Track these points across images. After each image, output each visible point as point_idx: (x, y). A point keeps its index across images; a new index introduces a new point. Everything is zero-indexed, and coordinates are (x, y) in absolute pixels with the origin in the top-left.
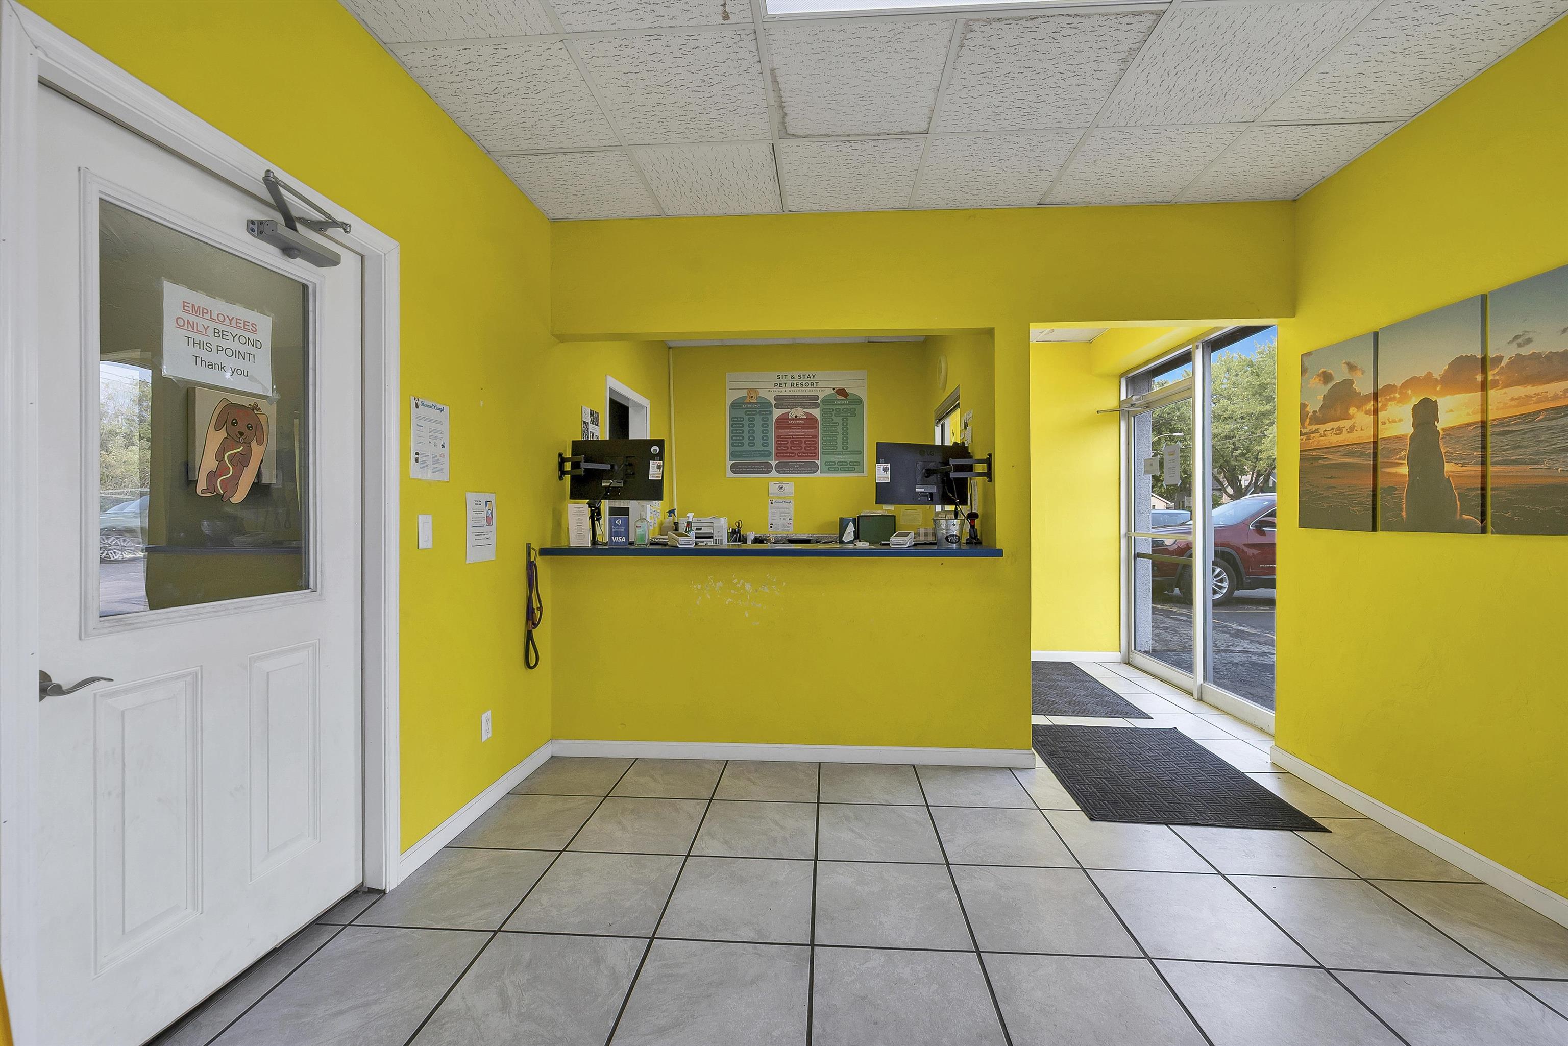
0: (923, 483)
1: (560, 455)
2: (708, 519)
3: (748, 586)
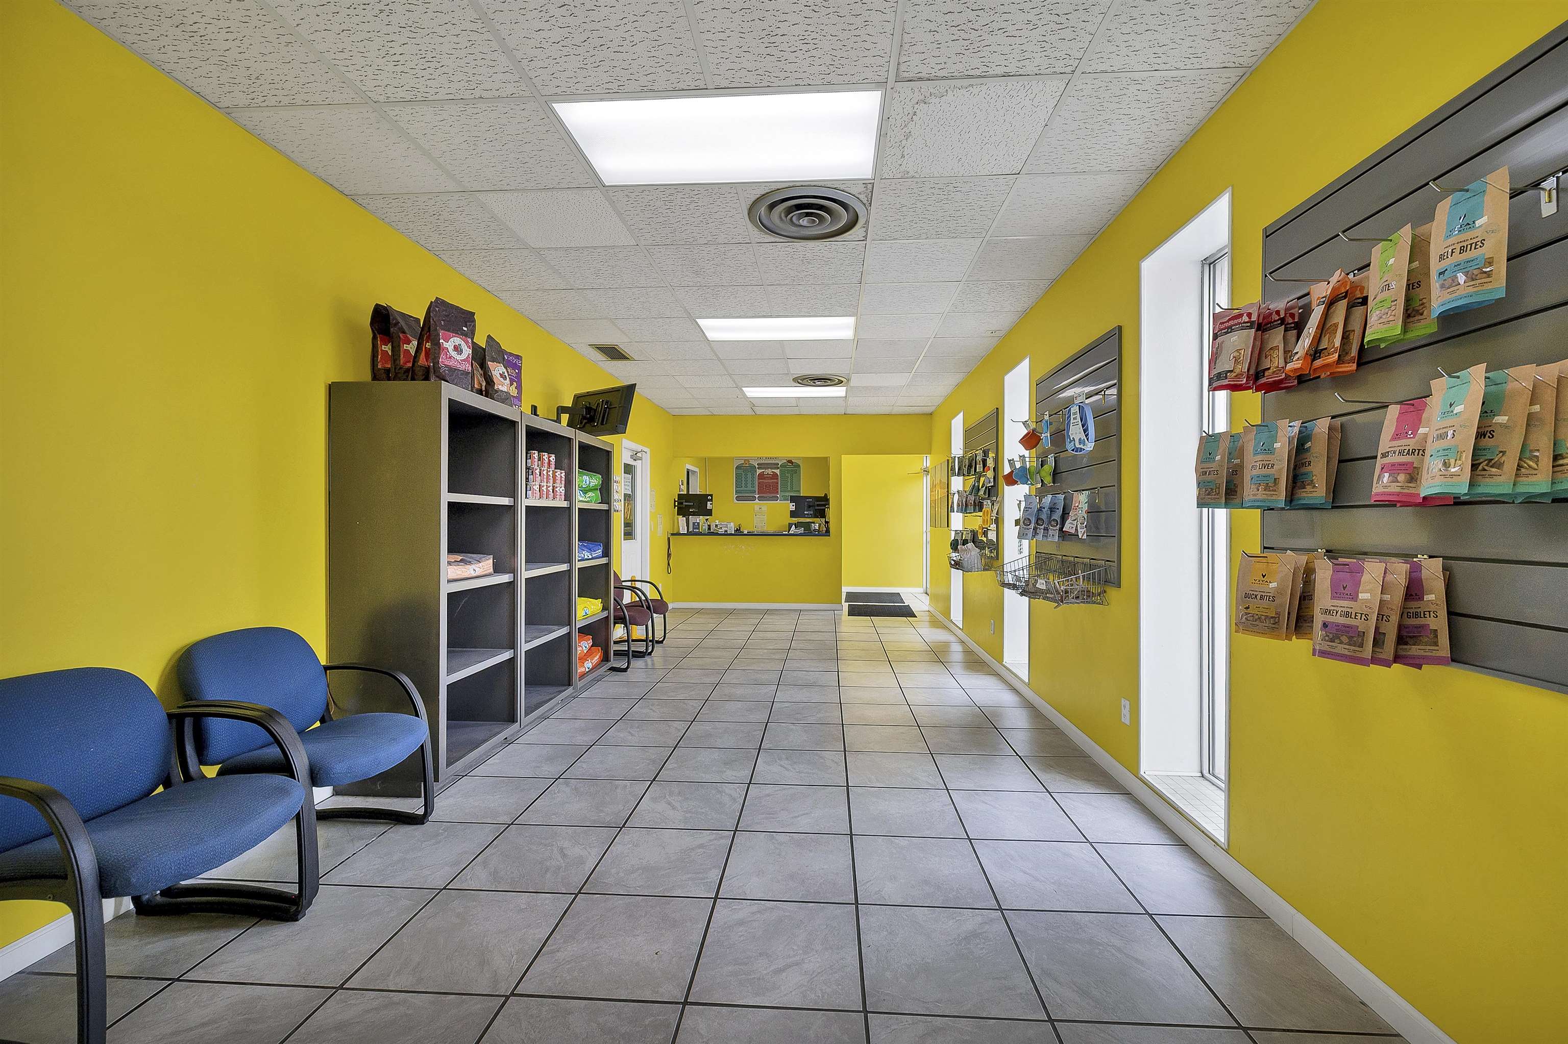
0: (807, 511)
1: (673, 500)
2: (725, 523)
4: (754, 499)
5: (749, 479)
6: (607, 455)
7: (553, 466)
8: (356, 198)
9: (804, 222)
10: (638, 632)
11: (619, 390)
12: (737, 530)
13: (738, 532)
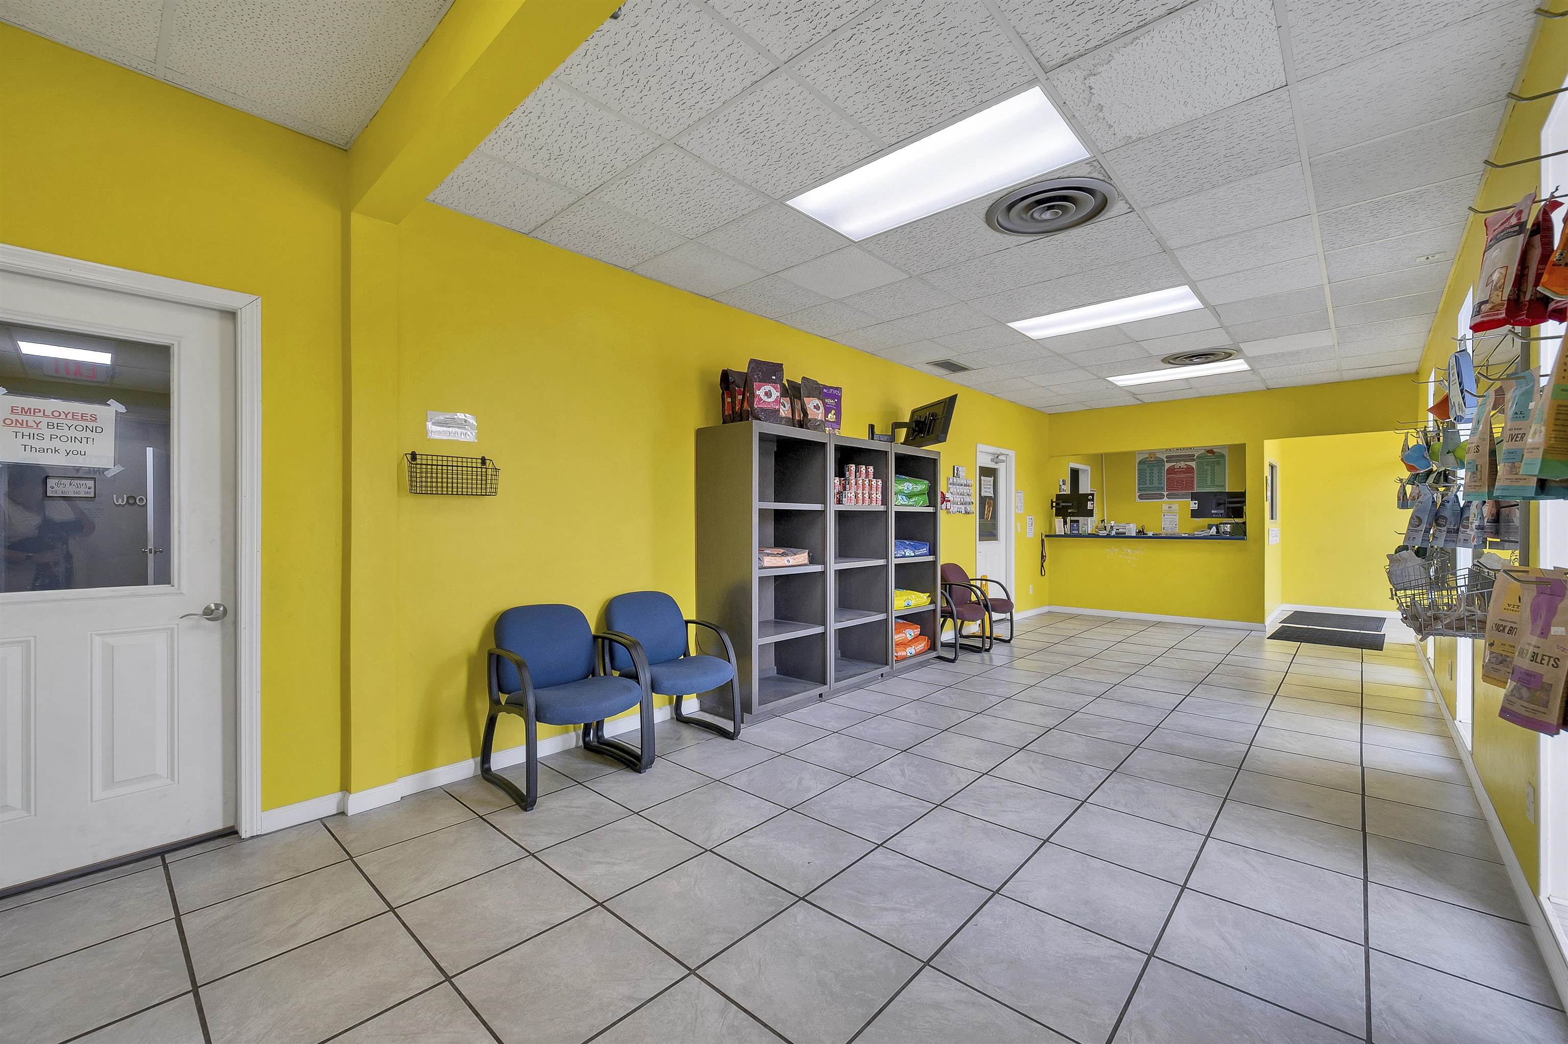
0: (1216, 509)
1: (1052, 500)
2: (1123, 524)
3: (1129, 551)
4: (1161, 496)
5: (1156, 475)
6: (934, 462)
7: (871, 477)
8: (713, 297)
9: (1047, 215)
10: (972, 628)
11: (943, 402)
12: (1140, 532)
13: (1141, 534)
